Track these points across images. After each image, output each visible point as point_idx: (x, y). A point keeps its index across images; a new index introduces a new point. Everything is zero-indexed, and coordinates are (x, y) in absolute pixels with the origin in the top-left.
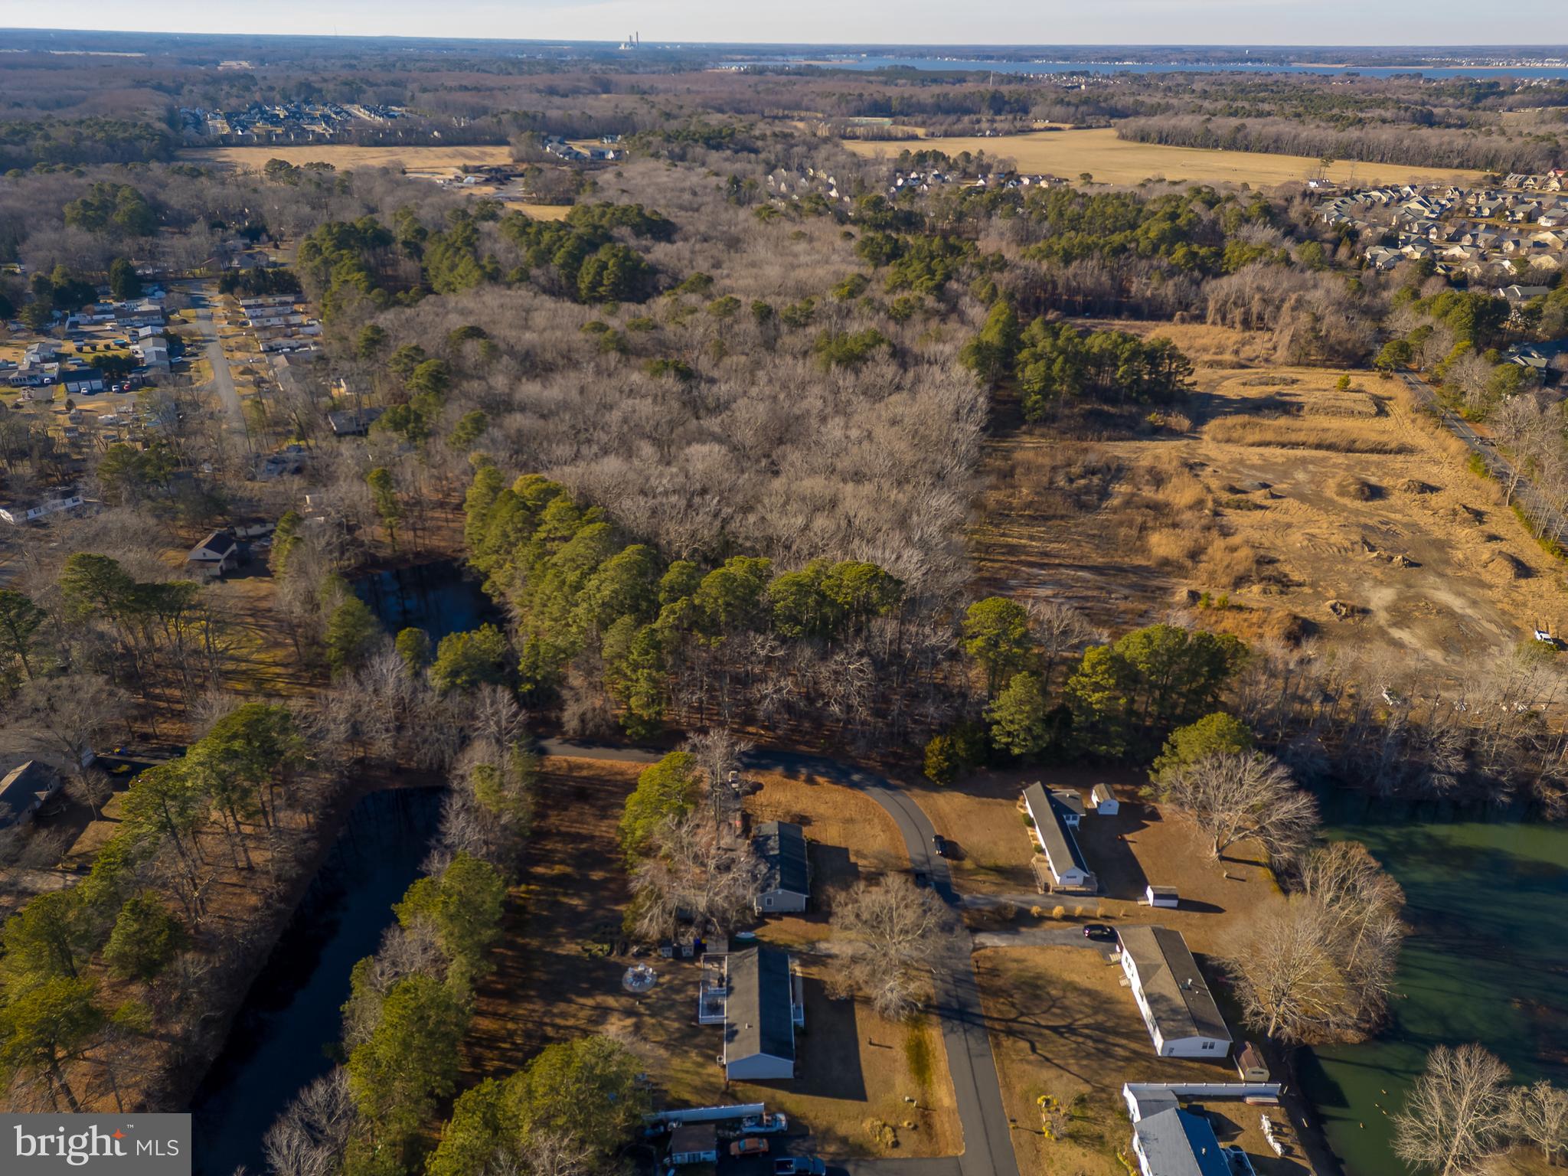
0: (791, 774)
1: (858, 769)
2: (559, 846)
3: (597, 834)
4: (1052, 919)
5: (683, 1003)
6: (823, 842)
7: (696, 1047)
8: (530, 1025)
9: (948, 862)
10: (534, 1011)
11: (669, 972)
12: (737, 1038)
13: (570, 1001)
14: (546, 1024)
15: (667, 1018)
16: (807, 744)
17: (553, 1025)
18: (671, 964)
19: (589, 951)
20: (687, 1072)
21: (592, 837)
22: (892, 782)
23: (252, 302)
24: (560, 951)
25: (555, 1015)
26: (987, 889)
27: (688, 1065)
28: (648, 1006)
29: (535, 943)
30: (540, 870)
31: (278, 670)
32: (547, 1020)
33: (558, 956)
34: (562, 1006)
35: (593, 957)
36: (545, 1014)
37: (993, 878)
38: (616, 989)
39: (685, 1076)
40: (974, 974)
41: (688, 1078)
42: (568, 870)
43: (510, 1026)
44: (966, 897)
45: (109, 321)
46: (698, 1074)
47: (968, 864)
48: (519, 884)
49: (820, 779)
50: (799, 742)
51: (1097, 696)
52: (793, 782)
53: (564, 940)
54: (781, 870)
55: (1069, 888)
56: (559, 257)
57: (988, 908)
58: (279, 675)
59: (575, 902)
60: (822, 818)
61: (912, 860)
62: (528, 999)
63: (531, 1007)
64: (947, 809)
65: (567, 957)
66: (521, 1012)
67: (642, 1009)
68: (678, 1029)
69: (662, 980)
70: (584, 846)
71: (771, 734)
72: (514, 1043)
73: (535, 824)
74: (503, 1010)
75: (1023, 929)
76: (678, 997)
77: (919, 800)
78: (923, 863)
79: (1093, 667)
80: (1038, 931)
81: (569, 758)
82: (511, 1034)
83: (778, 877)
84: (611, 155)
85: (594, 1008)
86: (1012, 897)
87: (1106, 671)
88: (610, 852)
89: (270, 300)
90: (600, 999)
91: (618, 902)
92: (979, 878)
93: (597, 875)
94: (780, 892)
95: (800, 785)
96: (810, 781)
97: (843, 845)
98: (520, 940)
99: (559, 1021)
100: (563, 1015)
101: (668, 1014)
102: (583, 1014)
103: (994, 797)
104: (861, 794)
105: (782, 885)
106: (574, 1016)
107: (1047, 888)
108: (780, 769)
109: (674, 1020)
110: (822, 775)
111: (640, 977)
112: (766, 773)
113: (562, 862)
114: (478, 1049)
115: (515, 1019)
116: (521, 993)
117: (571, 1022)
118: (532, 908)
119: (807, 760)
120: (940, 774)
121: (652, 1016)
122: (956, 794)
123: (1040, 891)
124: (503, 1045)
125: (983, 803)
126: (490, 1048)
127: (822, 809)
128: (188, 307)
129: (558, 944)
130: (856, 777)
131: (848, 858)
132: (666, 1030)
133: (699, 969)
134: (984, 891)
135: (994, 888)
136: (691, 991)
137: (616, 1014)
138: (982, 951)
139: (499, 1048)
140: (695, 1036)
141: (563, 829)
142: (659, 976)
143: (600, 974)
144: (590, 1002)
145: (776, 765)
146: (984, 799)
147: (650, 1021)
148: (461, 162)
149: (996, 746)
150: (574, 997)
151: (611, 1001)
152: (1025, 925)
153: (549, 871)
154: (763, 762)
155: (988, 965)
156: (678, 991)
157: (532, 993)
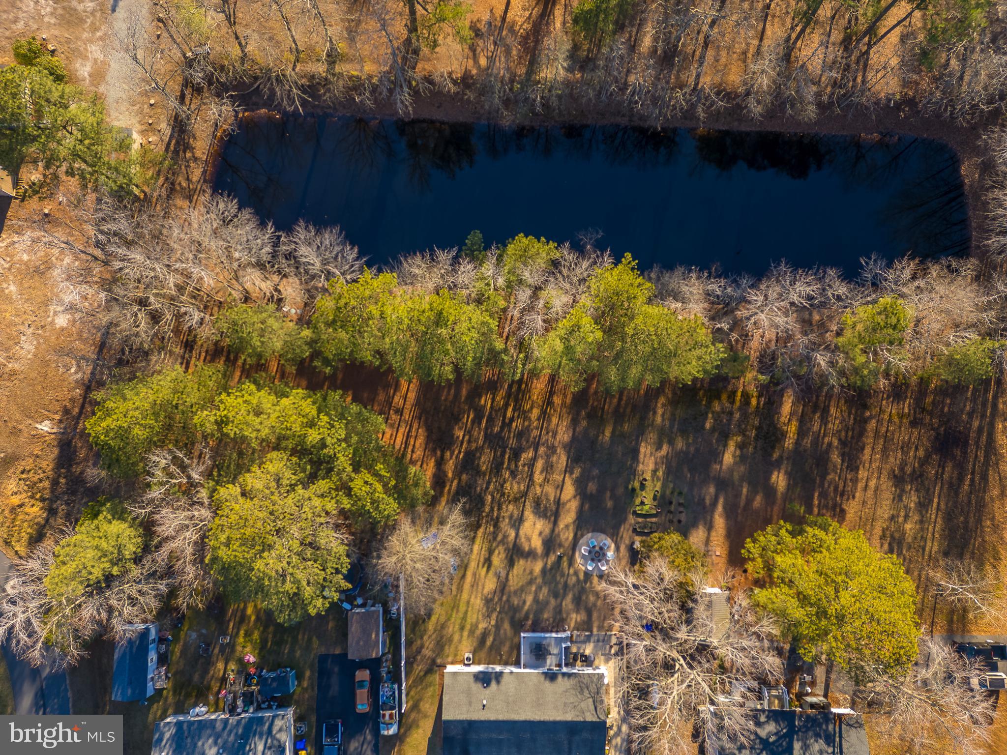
2: (834, 425)
3: (862, 474)
5: (558, 610)
7: (498, 627)
8: (535, 433)
10: (556, 433)
13: (568, 470)
14: (536, 450)
15: (539, 590)
17: (534, 459)
21: (853, 467)
24: (643, 452)
25: (549, 458)
27: (472, 618)
28: (557, 565)
29: (658, 418)
30: (788, 406)
32: (542, 450)
33: (637, 450)
34: (561, 463)
35: (632, 494)
38: (583, 524)
41: (456, 618)
42: (789, 443)
43: (536, 412)
53: (663, 452)
59: (728, 458)
62: (573, 422)
63: (562, 429)
65: (636, 461)
66: (554, 420)
67: (554, 556)
68: (523, 603)
69: (593, 580)
70: (836, 458)
74: (557, 401)
76: (568, 602)
82: (525, 415)
85: (558, 502)
88: (823, 495)
90: (572, 504)
91: (730, 513)
93: (779, 480)
99: (540, 464)
100: (549, 467)
101: (545, 590)
102: (550, 490)
106: (547, 480)
109: (536, 598)
111: (599, 554)
113: (802, 433)
115: (544, 415)
116: (582, 415)
117: (538, 478)
121: (544, 571)
124: (510, 409)
129: (658, 445)
132: (522, 589)
136: (575, 618)
137: (548, 528)
139: (506, 405)
141: (871, 425)
144: (567, 494)
147: (537, 568)
150: (574, 474)
151: (568, 517)
156: (578, 601)
157: (581, 426)
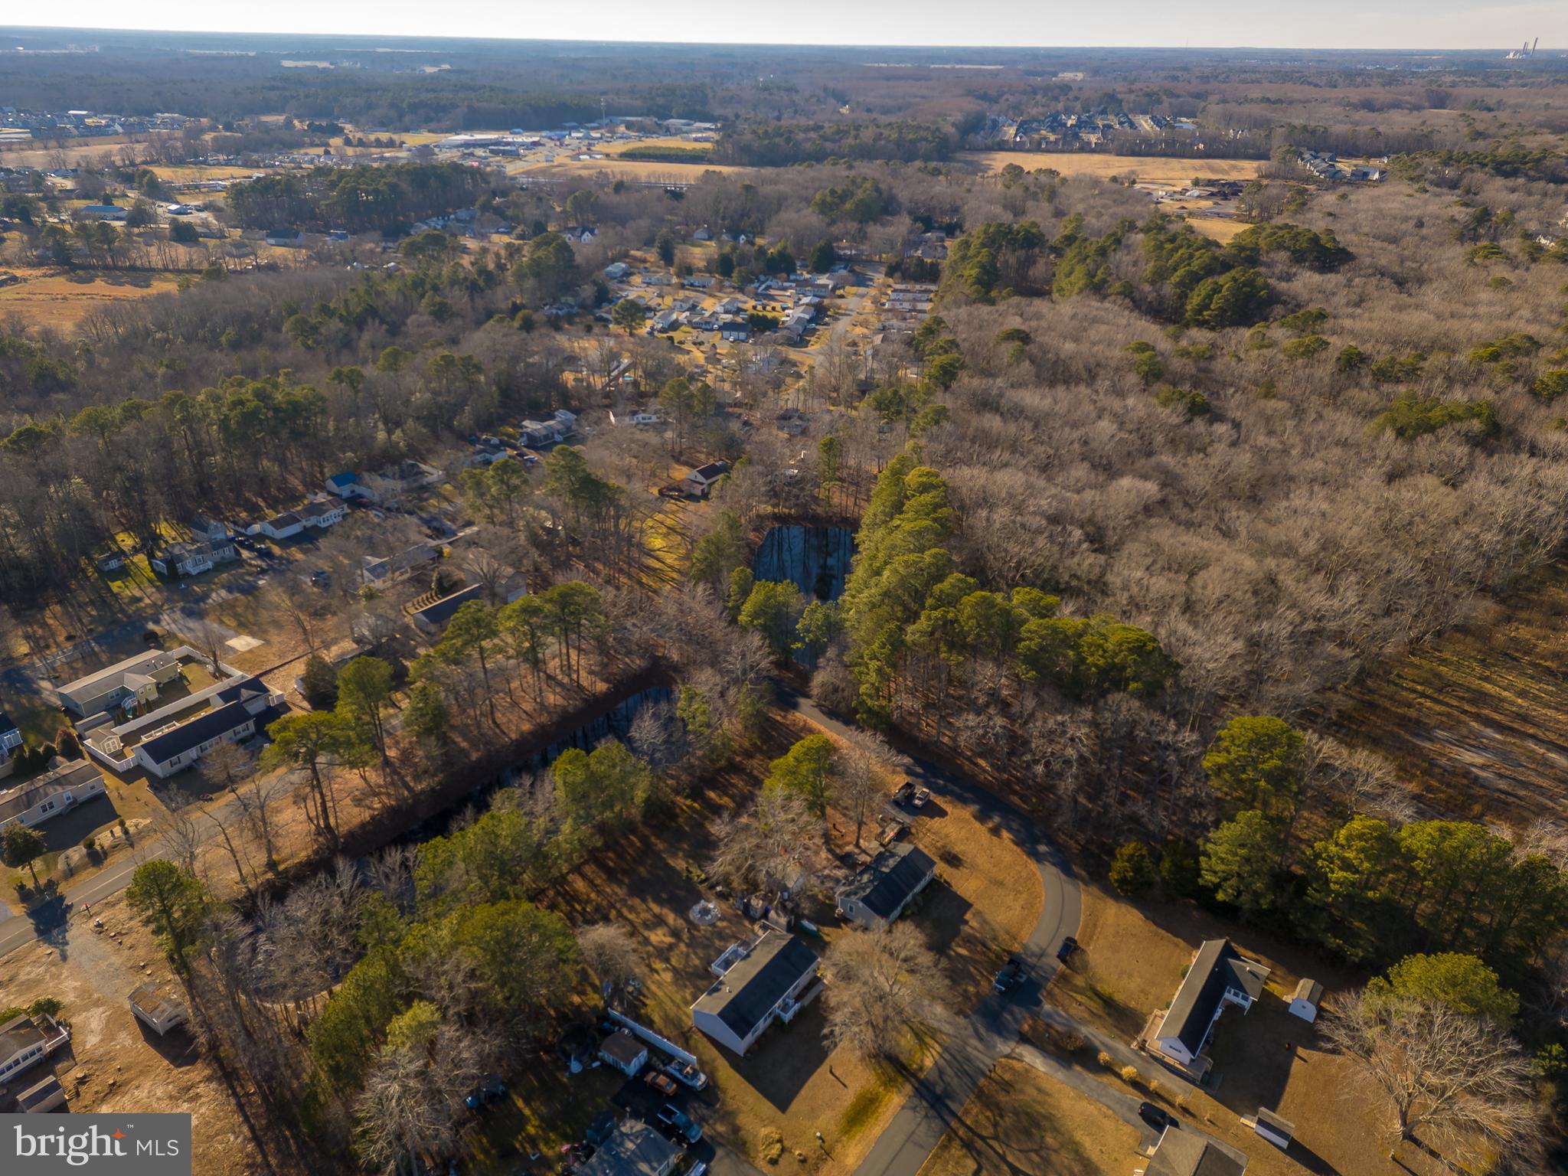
0: (982, 817)
1: (1051, 841)
2: (741, 784)
4: (1119, 1076)
5: (715, 948)
6: (954, 888)
7: (693, 985)
8: (605, 903)
9: (1061, 966)
10: (616, 894)
11: (729, 921)
12: (715, 995)
13: (644, 901)
14: (615, 908)
15: (696, 954)
16: (1023, 798)
17: (619, 912)
18: (737, 916)
19: (690, 872)
20: (673, 1001)
22: (1075, 868)
23: (903, 287)
24: (671, 862)
25: (626, 905)
26: (1076, 1011)
27: (677, 996)
28: (692, 937)
29: (660, 846)
30: (712, 795)
31: (675, 575)
32: (618, 905)
33: (667, 865)
34: (637, 902)
35: (689, 879)
36: (623, 901)
37: (1096, 1006)
38: (682, 910)
39: (669, 1003)
40: (984, 1074)
41: (669, 1005)
43: (593, 896)
44: (1047, 1007)
45: (791, 288)
46: (679, 1007)
47: (1079, 981)
48: (686, 798)
49: (1005, 834)
50: (1015, 793)
51: (1339, 875)
52: (977, 825)
53: (681, 854)
54: (876, 887)
55: (1167, 1059)
56: (1176, 277)
57: (1060, 1028)
58: (673, 579)
60: (974, 867)
61: (1025, 947)
62: (620, 883)
63: (617, 890)
64: (1111, 920)
65: (672, 869)
66: (608, 890)
67: (685, 936)
68: (696, 966)
69: (719, 924)
71: (996, 775)
72: (584, 909)
73: (738, 759)
74: (598, 881)
75: (1078, 1068)
76: (717, 943)
77: (1086, 898)
78: (1033, 954)
79: (1349, 838)
80: (1089, 1077)
81: (809, 720)
82: (589, 901)
83: (868, 891)
84: (1376, 176)
85: (655, 916)
86: (1096, 1033)
87: (1362, 850)
89: (918, 287)
90: (665, 911)
92: (1079, 997)
94: (861, 904)
95: (981, 830)
96: (995, 831)
97: (970, 901)
98: (653, 839)
99: (625, 912)
100: (631, 909)
101: (699, 951)
102: (644, 915)
103: (1176, 935)
104: (1033, 865)
105: (865, 900)
106: (638, 913)
107: (1142, 1048)
108: (975, 808)
109: (699, 958)
110: (1010, 830)
111: (705, 911)
112: (959, 805)
113: (732, 797)
114: (560, 899)
115: (600, 892)
116: (619, 876)
117: (631, 917)
118: (681, 820)
119: (1009, 813)
120: (1123, 881)
121: (687, 945)
122: (1135, 912)
123: (1134, 1045)
124: (577, 906)
125: (1156, 934)
126: (568, 903)
127: (982, 861)
128: (853, 285)
129: (675, 855)
130: (1042, 848)
131: (965, 913)
132: (687, 962)
133: (753, 931)
134: (1072, 1012)
135: (1086, 1015)
137: (665, 929)
138: (1014, 1062)
139: (573, 907)
140: (701, 978)
141: (755, 772)
142: (720, 919)
143: (682, 893)
144: (656, 909)
145: (974, 802)
146: (1160, 931)
147: (683, 947)
148: (1194, 175)
149: (1201, 881)
150: (650, 900)
151: (671, 918)
152: (1083, 1065)
153: (717, 799)
154: (966, 795)
155: (1007, 1077)
156: (723, 938)
157: (626, 881)
